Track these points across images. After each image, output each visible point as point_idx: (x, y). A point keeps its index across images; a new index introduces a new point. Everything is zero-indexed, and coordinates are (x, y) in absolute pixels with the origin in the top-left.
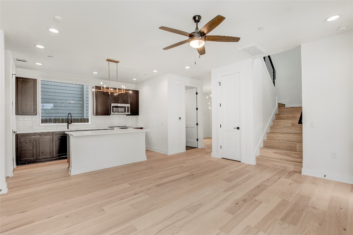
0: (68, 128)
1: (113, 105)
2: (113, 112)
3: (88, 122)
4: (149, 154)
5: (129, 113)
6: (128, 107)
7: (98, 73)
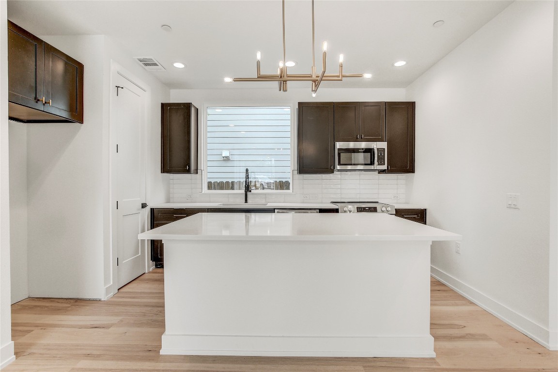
0: (246, 201)
1: (339, 145)
2: (340, 164)
3: (288, 188)
4: (448, 309)
5: (385, 167)
6: (381, 150)
7: (297, 63)
